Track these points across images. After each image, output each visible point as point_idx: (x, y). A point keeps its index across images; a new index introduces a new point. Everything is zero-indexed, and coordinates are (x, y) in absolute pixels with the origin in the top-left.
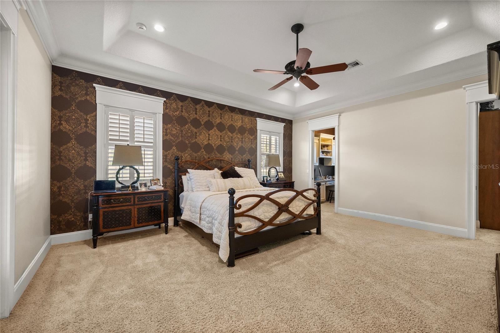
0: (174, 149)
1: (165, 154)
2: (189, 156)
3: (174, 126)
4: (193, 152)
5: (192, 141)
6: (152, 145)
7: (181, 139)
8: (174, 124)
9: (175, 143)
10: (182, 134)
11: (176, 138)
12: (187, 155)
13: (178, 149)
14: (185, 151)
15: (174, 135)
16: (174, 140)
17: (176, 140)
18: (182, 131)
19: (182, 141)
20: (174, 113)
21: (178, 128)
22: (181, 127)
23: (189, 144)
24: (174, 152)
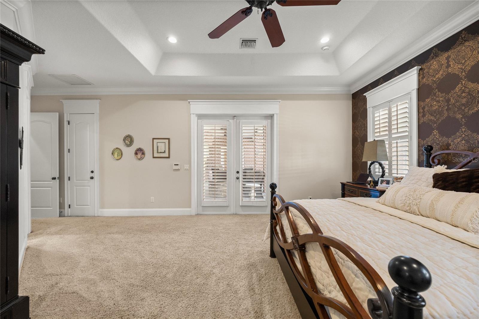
0: (435, 133)
1: (422, 143)
2: (463, 142)
3: (435, 97)
4: (473, 132)
5: (471, 112)
6: (407, 134)
7: (446, 115)
8: (435, 94)
9: (436, 124)
10: (448, 105)
11: (438, 116)
12: (459, 140)
13: (442, 133)
14: (455, 134)
15: (435, 112)
16: (435, 120)
17: (438, 120)
18: (448, 101)
19: (448, 117)
20: (435, 77)
21: (441, 99)
22: (446, 94)
23: (463, 120)
24: (435, 139)
